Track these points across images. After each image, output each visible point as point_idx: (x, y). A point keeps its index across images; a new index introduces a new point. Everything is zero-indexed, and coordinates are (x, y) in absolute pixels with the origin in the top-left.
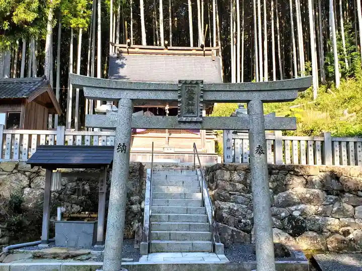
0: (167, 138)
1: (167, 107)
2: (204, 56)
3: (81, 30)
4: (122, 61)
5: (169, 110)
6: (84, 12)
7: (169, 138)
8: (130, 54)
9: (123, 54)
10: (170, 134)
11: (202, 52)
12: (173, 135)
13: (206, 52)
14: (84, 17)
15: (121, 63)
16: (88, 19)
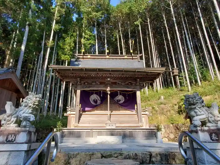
0: (109, 115)
1: (108, 89)
2: (133, 59)
3: (67, 61)
4: (78, 62)
5: (110, 91)
6: (69, 53)
7: (110, 114)
8: (84, 59)
9: (80, 59)
10: (112, 112)
11: (131, 57)
12: (114, 112)
13: (134, 57)
14: (69, 55)
15: (77, 64)
16: (71, 56)
